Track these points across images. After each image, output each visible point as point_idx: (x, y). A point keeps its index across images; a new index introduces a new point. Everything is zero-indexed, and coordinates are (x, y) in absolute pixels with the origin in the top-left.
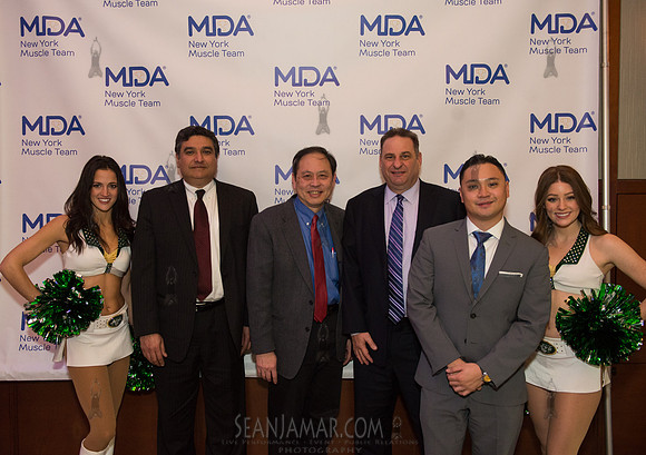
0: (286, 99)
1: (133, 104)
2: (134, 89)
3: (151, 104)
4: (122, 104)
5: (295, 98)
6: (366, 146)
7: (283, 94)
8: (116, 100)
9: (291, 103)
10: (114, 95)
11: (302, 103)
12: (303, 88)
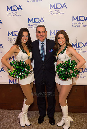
0: (53, 13)
1: (14, 15)
2: (14, 11)
3: (18, 15)
4: (11, 16)
5: (55, 12)
6: (74, 25)
7: (52, 11)
8: (10, 14)
9: (54, 14)
10: (9, 13)
11: (57, 14)
12: (57, 9)
